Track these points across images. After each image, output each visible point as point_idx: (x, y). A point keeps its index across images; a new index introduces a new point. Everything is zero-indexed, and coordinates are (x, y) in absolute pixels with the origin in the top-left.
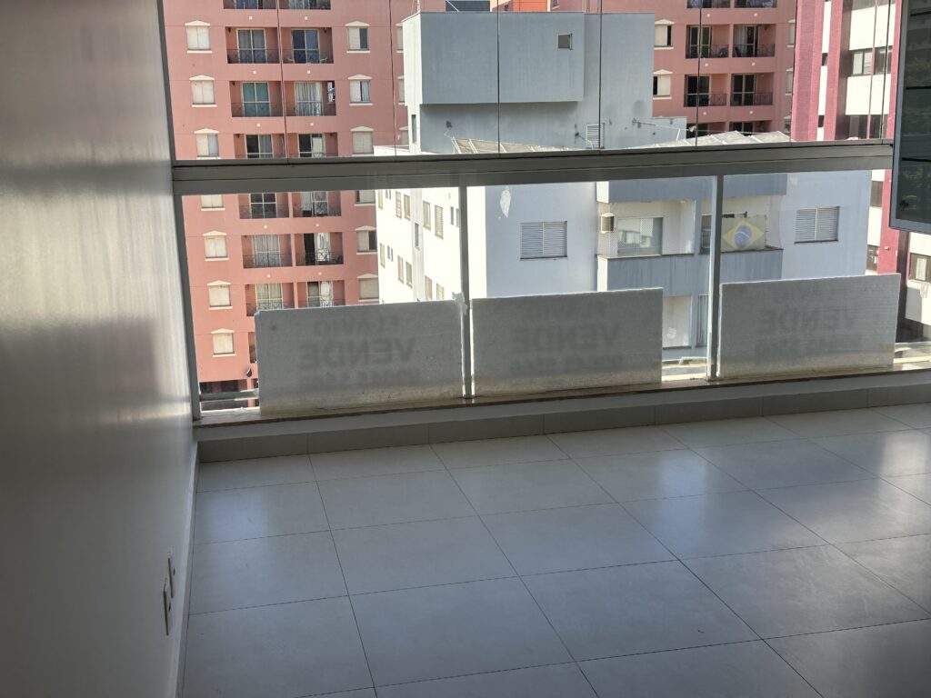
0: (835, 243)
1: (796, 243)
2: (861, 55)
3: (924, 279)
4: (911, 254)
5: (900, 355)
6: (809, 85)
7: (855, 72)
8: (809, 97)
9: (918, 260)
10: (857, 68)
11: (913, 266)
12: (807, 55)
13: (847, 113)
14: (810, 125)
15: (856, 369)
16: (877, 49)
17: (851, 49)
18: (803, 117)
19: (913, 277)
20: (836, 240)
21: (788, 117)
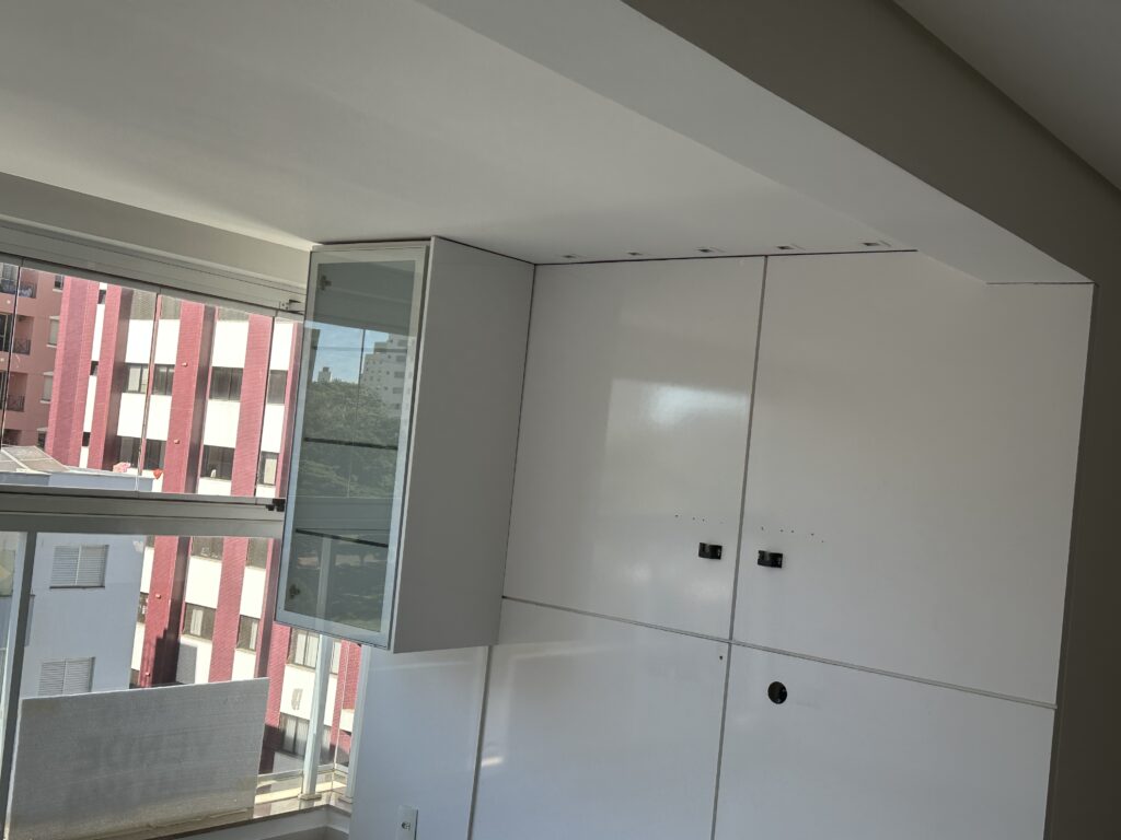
0: (101, 590)
1: (52, 588)
2: (139, 370)
3: (199, 633)
4: (187, 604)
5: (266, 790)
6: (73, 395)
7: (130, 388)
8: (71, 409)
9: (194, 611)
10: (133, 383)
11: (188, 617)
12: (71, 359)
13: (119, 434)
14: (72, 443)
15: (207, 818)
16: (157, 366)
17: (128, 360)
18: (64, 432)
19: (187, 632)
20: (102, 586)
21: (42, 430)
